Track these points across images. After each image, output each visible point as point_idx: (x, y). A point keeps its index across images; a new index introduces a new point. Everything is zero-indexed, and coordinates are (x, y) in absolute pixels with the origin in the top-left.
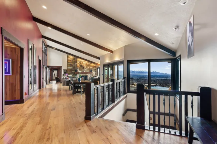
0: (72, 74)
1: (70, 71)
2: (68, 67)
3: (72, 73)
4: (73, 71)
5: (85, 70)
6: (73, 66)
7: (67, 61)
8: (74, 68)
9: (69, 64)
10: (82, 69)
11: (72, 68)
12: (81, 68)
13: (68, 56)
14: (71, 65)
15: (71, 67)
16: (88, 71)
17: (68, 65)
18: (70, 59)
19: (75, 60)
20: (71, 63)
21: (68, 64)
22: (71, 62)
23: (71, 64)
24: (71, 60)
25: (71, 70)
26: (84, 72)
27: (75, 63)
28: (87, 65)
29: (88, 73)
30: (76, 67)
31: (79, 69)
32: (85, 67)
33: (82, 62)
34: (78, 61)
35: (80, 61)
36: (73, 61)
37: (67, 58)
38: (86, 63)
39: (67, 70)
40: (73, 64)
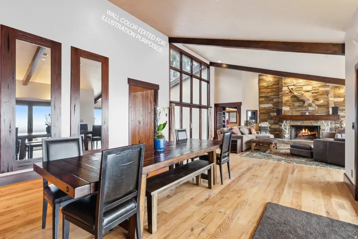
0: (272, 121)
1: (264, 113)
2: (260, 103)
3: (271, 119)
4: (272, 114)
5: (310, 109)
6: (275, 100)
7: (259, 89)
8: (276, 104)
9: (263, 97)
10: (299, 106)
11: (270, 105)
12: (297, 104)
13: (261, 78)
14: (268, 100)
15: (268, 103)
16: (321, 112)
17: (261, 99)
18: (265, 84)
19: (278, 84)
20: (270, 94)
21: (260, 97)
22: (268, 90)
23: (268, 97)
24: (267, 87)
25: (267, 111)
26: (307, 114)
27: (278, 92)
28: (318, 92)
29: (322, 119)
30: (282, 102)
31: (290, 106)
32: (308, 100)
33: (299, 87)
34: (285, 85)
35: (294, 85)
36: (274, 88)
37: (259, 83)
38: (315, 89)
39: (259, 111)
40: (273, 96)
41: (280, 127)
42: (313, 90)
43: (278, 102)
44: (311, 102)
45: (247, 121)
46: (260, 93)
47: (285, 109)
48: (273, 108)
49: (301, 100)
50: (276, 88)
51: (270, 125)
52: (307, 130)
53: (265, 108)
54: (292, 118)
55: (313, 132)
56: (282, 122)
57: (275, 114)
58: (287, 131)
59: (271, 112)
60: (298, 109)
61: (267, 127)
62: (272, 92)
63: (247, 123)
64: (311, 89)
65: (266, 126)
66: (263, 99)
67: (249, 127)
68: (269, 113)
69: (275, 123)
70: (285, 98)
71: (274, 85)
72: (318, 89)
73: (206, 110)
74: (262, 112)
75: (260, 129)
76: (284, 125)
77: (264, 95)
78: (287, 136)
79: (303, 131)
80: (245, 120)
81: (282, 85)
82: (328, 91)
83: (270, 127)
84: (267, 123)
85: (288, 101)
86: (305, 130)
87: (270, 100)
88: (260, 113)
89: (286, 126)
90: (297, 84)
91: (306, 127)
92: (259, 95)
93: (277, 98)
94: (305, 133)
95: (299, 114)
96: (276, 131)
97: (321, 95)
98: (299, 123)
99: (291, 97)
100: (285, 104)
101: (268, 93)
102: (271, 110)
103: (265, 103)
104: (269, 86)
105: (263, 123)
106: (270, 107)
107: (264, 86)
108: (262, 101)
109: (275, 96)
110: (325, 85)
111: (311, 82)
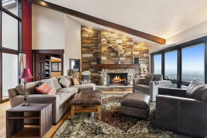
0: (93, 70)
1: (86, 63)
2: (83, 52)
3: (92, 67)
4: (93, 63)
5: (121, 59)
6: (95, 51)
9: (85, 48)
10: (114, 57)
11: (90, 55)
12: (112, 54)
14: (89, 50)
15: (89, 53)
16: (128, 62)
17: (83, 49)
18: (86, 35)
19: (97, 37)
20: (91, 45)
21: (82, 47)
22: (89, 41)
23: (89, 48)
24: (88, 39)
26: (120, 63)
27: (97, 44)
28: (126, 46)
29: (129, 68)
30: (101, 52)
31: (107, 56)
32: (121, 51)
33: (114, 40)
34: (103, 37)
35: (110, 38)
36: (94, 40)
37: (81, 34)
38: (124, 42)
39: (82, 60)
40: (93, 47)
41: (100, 75)
42: (123, 43)
43: (97, 53)
44: (123, 52)
45: (70, 70)
46: (82, 43)
47: (104, 58)
48: (94, 58)
49: (115, 51)
51: (91, 73)
52: (119, 77)
53: (86, 58)
54: (109, 67)
55: (123, 79)
56: (101, 71)
57: (96, 63)
58: (105, 79)
59: (92, 61)
60: (113, 59)
61: (89, 76)
63: (70, 72)
64: (122, 43)
65: (88, 74)
67: (72, 77)
68: (90, 62)
69: (95, 72)
70: (104, 49)
71: (94, 37)
72: (126, 43)
73: (17, 56)
74: (84, 61)
75: (82, 78)
76: (103, 73)
77: (86, 46)
78: (105, 83)
79: (116, 78)
80: (69, 69)
81: (100, 37)
82: (132, 45)
83: (91, 75)
84: (89, 71)
85: (105, 51)
86: (118, 78)
87: (91, 51)
88: (83, 63)
89: (104, 75)
90: (112, 37)
91: (118, 75)
92: (82, 45)
93: (96, 49)
94: (117, 80)
95: (113, 63)
96: (96, 78)
97: (128, 48)
98: (113, 71)
99: (108, 48)
100: (103, 54)
101: (89, 43)
102: (92, 59)
103: (86, 53)
104: (90, 37)
105: (85, 72)
106: (90, 57)
107: (86, 37)
108: (84, 51)
109: (95, 47)
110: (130, 40)
111: (122, 36)
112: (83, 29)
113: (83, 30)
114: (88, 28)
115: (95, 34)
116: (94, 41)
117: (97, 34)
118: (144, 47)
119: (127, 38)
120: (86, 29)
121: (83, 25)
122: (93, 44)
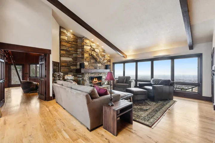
0: (73, 73)
1: (65, 66)
2: (61, 55)
4: (72, 68)
5: (98, 65)
6: (74, 55)
7: (60, 42)
8: (75, 59)
10: (93, 63)
11: (70, 59)
12: (92, 61)
14: (68, 53)
15: (69, 57)
16: (103, 68)
17: (62, 52)
18: (66, 38)
19: (77, 42)
20: (70, 49)
21: (61, 50)
22: (68, 45)
23: (69, 51)
24: (68, 42)
25: (68, 64)
27: (77, 49)
28: (102, 55)
30: (83, 58)
31: (88, 62)
34: (86, 44)
36: (73, 44)
37: (60, 35)
38: (100, 52)
39: (61, 63)
40: (73, 51)
41: (78, 79)
46: (61, 45)
47: (86, 63)
48: (73, 62)
49: (95, 58)
50: (75, 45)
53: (65, 62)
55: (100, 81)
58: (88, 82)
59: (72, 65)
60: (93, 65)
62: (72, 47)
66: (64, 52)
68: (70, 66)
70: (86, 55)
71: (74, 41)
72: (102, 53)
74: (63, 64)
77: (65, 49)
79: (95, 80)
85: (87, 58)
87: (70, 55)
92: (60, 47)
93: (76, 53)
94: (95, 82)
95: (93, 68)
98: (93, 75)
99: (89, 55)
100: (85, 59)
101: (69, 47)
102: (71, 63)
103: (66, 57)
104: (69, 41)
105: (68, 76)
106: (70, 61)
107: (65, 40)
108: (63, 54)
109: (75, 51)
110: (104, 51)
111: (99, 47)
112: (62, 30)
113: (62, 32)
114: (67, 31)
115: (75, 39)
116: (74, 46)
117: (77, 39)
118: (108, 58)
119: (102, 49)
120: (65, 31)
121: (63, 26)
122: (72, 48)
